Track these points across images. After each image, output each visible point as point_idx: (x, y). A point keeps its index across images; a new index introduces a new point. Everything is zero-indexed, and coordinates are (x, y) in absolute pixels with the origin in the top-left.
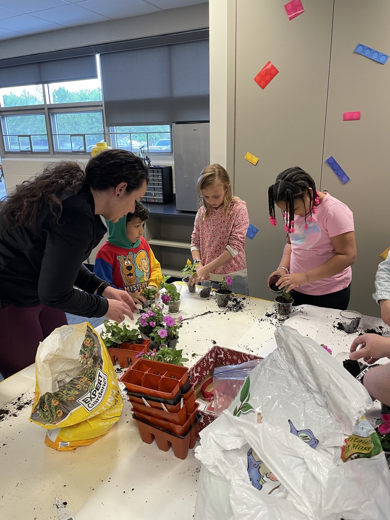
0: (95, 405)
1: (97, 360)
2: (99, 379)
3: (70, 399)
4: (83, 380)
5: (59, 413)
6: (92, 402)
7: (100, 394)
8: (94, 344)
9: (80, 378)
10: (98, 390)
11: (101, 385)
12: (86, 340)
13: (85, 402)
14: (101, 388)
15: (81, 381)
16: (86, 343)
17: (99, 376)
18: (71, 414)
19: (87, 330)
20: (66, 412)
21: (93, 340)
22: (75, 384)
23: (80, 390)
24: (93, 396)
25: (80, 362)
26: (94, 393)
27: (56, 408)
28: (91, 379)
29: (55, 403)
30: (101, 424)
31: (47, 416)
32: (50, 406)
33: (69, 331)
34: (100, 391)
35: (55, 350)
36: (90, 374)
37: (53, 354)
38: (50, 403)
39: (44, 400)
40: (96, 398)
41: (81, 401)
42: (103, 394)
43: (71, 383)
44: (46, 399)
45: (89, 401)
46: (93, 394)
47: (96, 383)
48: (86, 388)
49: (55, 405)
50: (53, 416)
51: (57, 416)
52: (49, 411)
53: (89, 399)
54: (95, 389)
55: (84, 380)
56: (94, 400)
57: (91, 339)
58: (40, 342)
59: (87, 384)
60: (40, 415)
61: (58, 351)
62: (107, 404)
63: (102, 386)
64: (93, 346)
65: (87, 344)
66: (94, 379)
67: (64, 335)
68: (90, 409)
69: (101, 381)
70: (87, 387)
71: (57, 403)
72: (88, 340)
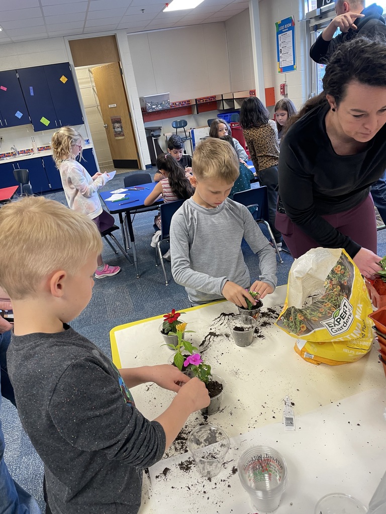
0: (339, 332)
1: (346, 290)
2: (344, 309)
3: (313, 318)
4: (326, 304)
5: (303, 327)
6: (336, 328)
7: (345, 323)
8: (344, 273)
9: (324, 302)
10: (343, 319)
11: (346, 314)
12: (336, 267)
13: (329, 325)
14: (346, 318)
15: (325, 306)
16: (336, 269)
17: (344, 305)
18: (315, 332)
19: (341, 258)
20: (310, 328)
21: (345, 269)
22: (318, 307)
23: (324, 313)
24: (336, 323)
25: (325, 287)
26: (338, 320)
27: (300, 322)
28: (336, 306)
29: (300, 317)
30: (346, 350)
31: (291, 326)
32: (296, 319)
33: (325, 254)
34: (345, 320)
35: (308, 269)
36: (335, 300)
37: (306, 273)
38: (296, 316)
39: (291, 312)
40: (340, 326)
41: (324, 323)
42: (348, 324)
43: (314, 304)
44: (292, 312)
45: (332, 326)
46: (336, 320)
47: (341, 311)
48: (329, 313)
49: (300, 319)
50: (296, 328)
51: (300, 329)
52: (294, 323)
53: (333, 325)
54: (339, 317)
55: (328, 305)
56: (337, 327)
57: (343, 267)
58: (295, 259)
59: (330, 310)
60: (285, 324)
61: (311, 271)
62: (352, 334)
63: (347, 316)
64: (343, 275)
65: (336, 271)
66: (339, 307)
67: (319, 257)
68: (333, 334)
69: (346, 311)
70: (331, 312)
71: (303, 318)
72: (339, 267)
